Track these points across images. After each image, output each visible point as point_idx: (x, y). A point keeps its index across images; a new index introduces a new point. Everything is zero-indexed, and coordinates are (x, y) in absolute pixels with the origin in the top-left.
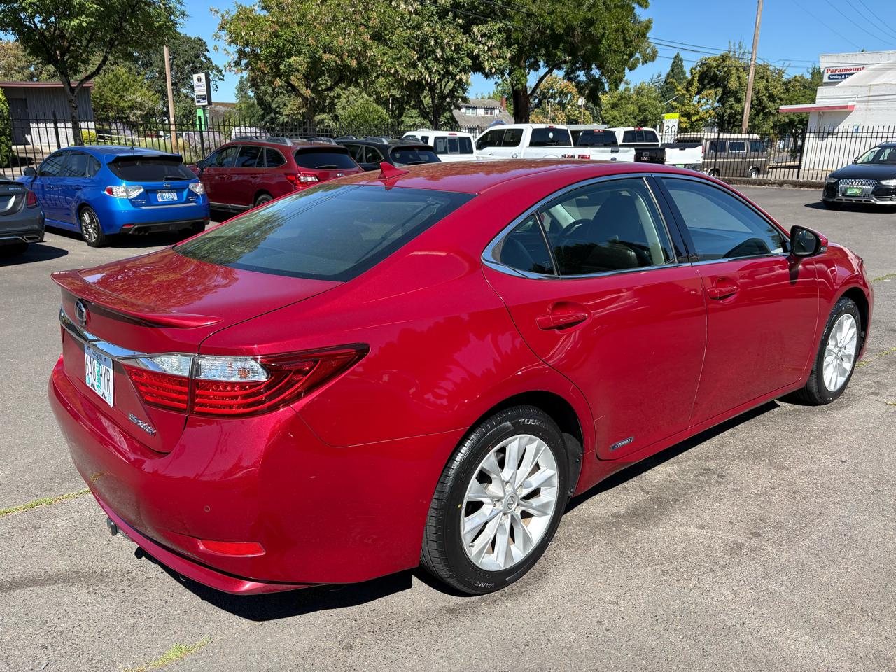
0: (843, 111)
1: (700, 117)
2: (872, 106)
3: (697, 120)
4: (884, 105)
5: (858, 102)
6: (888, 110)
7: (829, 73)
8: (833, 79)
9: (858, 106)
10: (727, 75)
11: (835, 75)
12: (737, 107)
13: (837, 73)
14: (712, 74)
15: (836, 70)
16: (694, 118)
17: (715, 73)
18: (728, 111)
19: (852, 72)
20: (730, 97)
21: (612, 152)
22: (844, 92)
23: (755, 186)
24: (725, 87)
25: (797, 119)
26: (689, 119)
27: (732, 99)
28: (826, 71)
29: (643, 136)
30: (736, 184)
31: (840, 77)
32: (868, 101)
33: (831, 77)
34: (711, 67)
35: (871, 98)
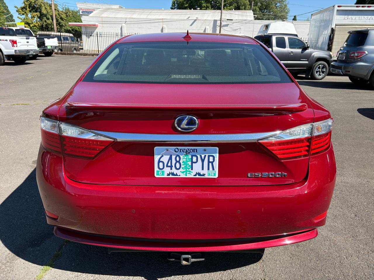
0: (95, 27)
1: (34, 25)
2: (105, 25)
3: (33, 26)
4: (108, 25)
5: (99, 23)
6: (110, 27)
7: (82, 11)
8: (84, 13)
9: (99, 25)
10: (40, 7)
11: (84, 12)
12: (49, 22)
13: (85, 11)
14: (33, 5)
15: (84, 10)
16: (31, 25)
17: (34, 5)
18: (45, 23)
19: (92, 11)
20: (44, 17)
21: (27, 39)
22: (93, 19)
23: (82, 56)
24: (40, 12)
25: (70, 29)
26: (29, 25)
27: (45, 18)
28: (80, 10)
29: (25, 32)
30: (74, 55)
31: (86, 12)
32: (102, 23)
33: (83, 12)
34: (32, 2)
35: (103, 22)
